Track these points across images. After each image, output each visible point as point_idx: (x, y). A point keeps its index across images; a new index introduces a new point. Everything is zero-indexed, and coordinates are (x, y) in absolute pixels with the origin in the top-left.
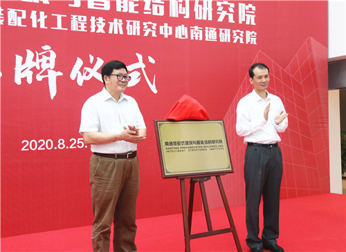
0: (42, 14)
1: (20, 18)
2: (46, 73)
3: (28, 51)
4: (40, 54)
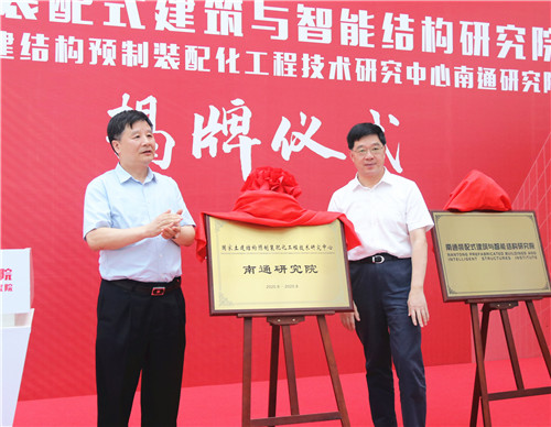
0: (232, 51)
1: (201, 59)
2: (236, 140)
3: (212, 107)
4: (229, 112)
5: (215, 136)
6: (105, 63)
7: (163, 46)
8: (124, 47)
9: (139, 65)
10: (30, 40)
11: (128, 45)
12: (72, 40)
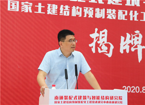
0: (136, 12)
1: (124, 15)
2: (136, 47)
3: (127, 34)
4: (134, 36)
5: (129, 45)
6: (89, 17)
7: (110, 10)
8: (96, 10)
9: (101, 17)
10: (63, 8)
11: (97, 10)
12: (78, 7)
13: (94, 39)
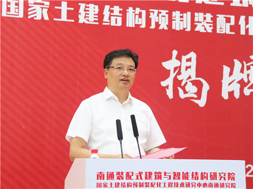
0: (251, 18)
1: (228, 25)
3: (236, 61)
4: (249, 64)
5: (238, 82)
6: (161, 28)
7: (201, 15)
8: (173, 16)
9: (184, 29)
10: (110, 10)
11: (176, 14)
12: (138, 10)
13: (170, 70)
